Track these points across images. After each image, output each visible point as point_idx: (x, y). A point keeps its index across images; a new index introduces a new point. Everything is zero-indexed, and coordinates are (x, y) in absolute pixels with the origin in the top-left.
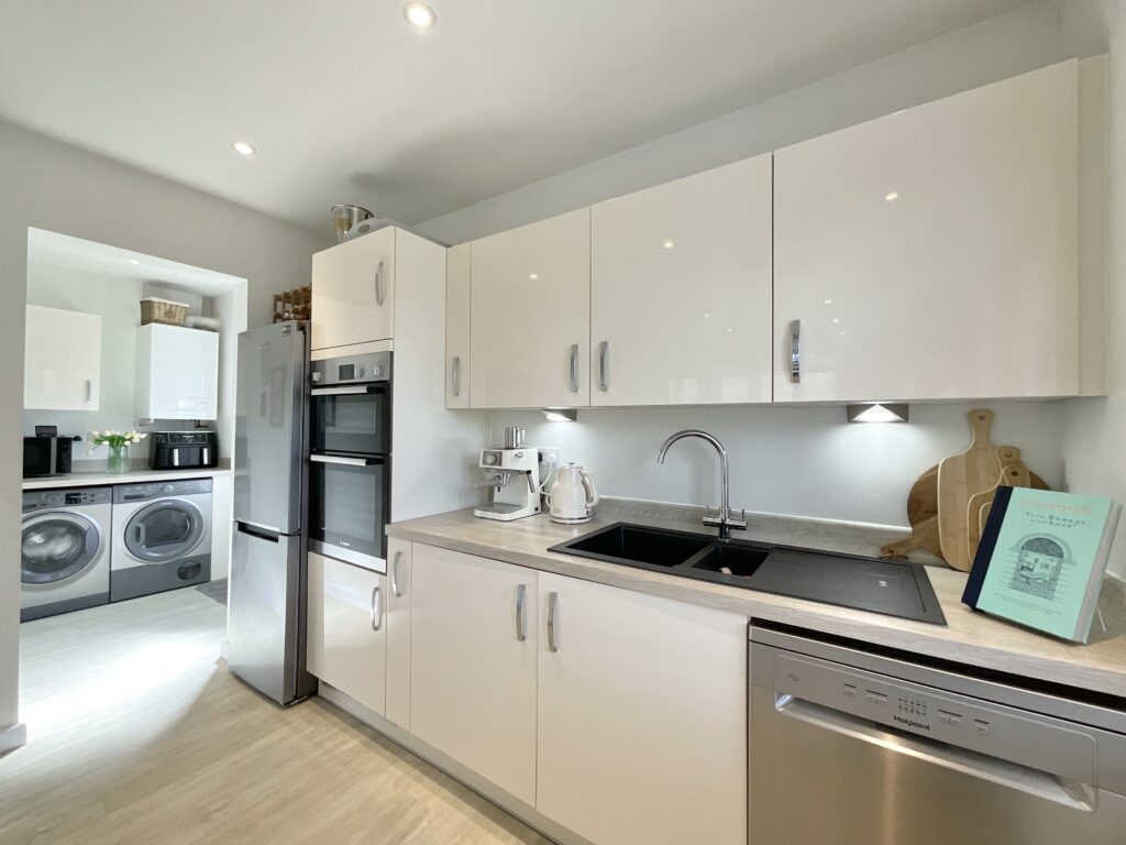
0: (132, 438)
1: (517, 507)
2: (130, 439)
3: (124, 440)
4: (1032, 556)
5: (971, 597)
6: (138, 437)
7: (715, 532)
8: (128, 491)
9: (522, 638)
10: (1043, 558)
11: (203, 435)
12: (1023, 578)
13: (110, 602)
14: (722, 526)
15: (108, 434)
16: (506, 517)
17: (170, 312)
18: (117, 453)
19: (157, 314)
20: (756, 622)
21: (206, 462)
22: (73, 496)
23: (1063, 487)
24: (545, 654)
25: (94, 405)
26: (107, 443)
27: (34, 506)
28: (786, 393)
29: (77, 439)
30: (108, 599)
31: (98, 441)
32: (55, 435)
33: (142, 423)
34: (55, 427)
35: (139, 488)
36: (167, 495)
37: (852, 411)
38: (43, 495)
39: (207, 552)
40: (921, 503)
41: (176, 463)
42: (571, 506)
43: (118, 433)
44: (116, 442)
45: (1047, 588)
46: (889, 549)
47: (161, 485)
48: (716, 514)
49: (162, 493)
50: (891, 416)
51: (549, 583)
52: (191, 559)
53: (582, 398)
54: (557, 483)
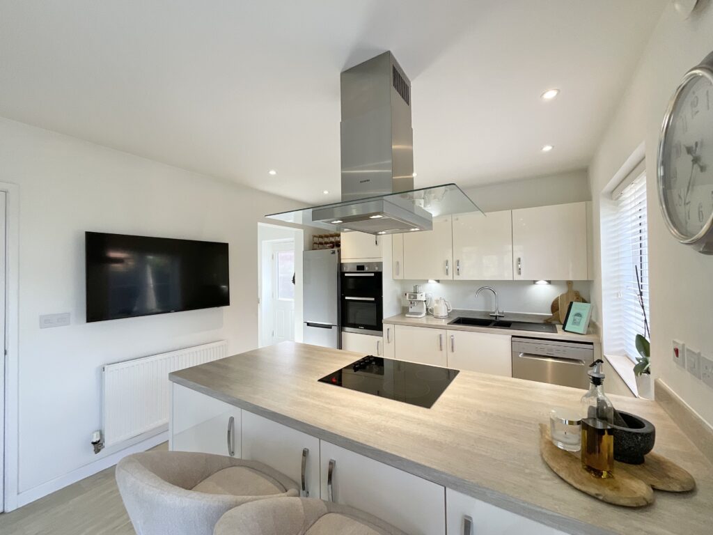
1: (420, 313)
4: (576, 317)
5: (564, 328)
7: (494, 318)
9: (441, 350)
10: (578, 318)
12: (574, 323)
14: (496, 316)
16: (419, 316)
20: (513, 336)
23: (590, 303)
24: (450, 353)
28: (517, 278)
37: (534, 282)
40: (555, 307)
42: (443, 312)
45: (578, 324)
46: (546, 321)
48: (494, 313)
50: (546, 283)
51: (450, 333)
53: (450, 277)
54: (436, 305)
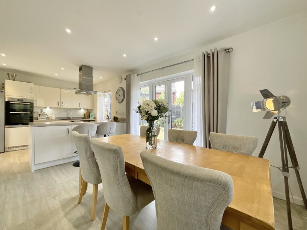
4: (92, 116)
37: (81, 109)
40: (85, 115)
53: (59, 107)
54: (51, 115)
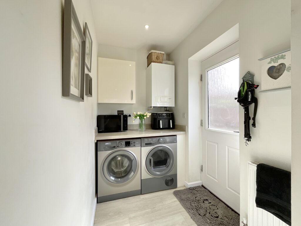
0: (147, 115)
2: (146, 116)
3: (144, 116)
6: (149, 115)
8: (146, 141)
11: (169, 114)
13: (141, 194)
15: (139, 113)
17: (158, 56)
18: (142, 122)
19: (154, 58)
21: (171, 127)
22: (128, 143)
25: (134, 101)
26: (138, 117)
27: (115, 147)
29: (130, 116)
30: (141, 192)
31: (136, 117)
32: (123, 114)
33: (149, 108)
34: (123, 111)
35: (150, 139)
36: (160, 143)
38: (118, 142)
39: (176, 173)
41: (161, 127)
43: (142, 113)
44: (141, 117)
47: (158, 138)
49: (158, 142)
52: (169, 176)
